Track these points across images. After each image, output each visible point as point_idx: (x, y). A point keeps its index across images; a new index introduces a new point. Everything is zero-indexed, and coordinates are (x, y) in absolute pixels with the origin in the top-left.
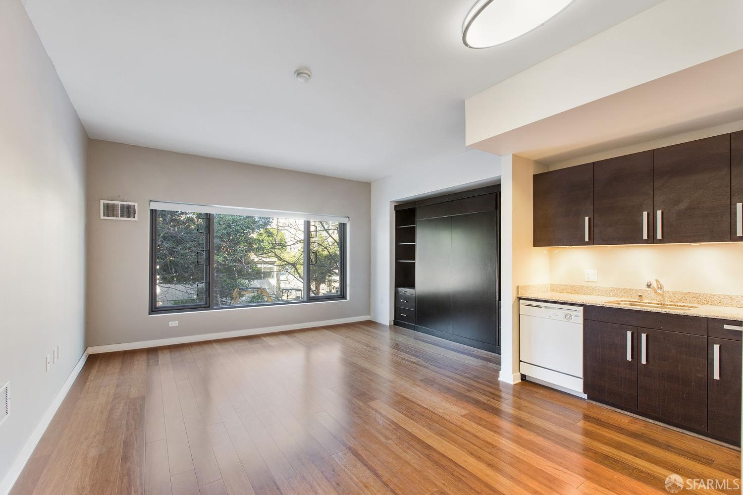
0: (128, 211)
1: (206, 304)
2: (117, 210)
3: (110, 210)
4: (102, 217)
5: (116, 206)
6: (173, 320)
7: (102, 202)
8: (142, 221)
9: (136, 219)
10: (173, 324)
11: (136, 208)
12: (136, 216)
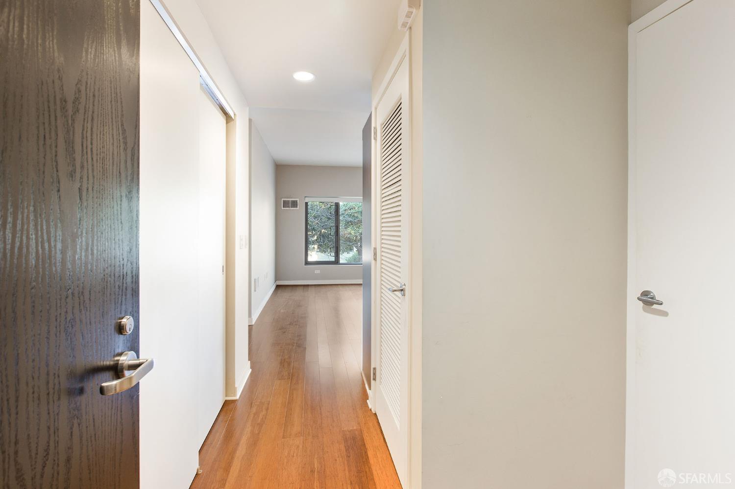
0: (294, 204)
1: (335, 261)
2: (289, 204)
3: (286, 204)
4: (282, 208)
5: (289, 201)
6: (317, 270)
7: (282, 199)
8: (301, 208)
9: (298, 208)
10: (317, 272)
11: (298, 202)
12: (298, 206)
